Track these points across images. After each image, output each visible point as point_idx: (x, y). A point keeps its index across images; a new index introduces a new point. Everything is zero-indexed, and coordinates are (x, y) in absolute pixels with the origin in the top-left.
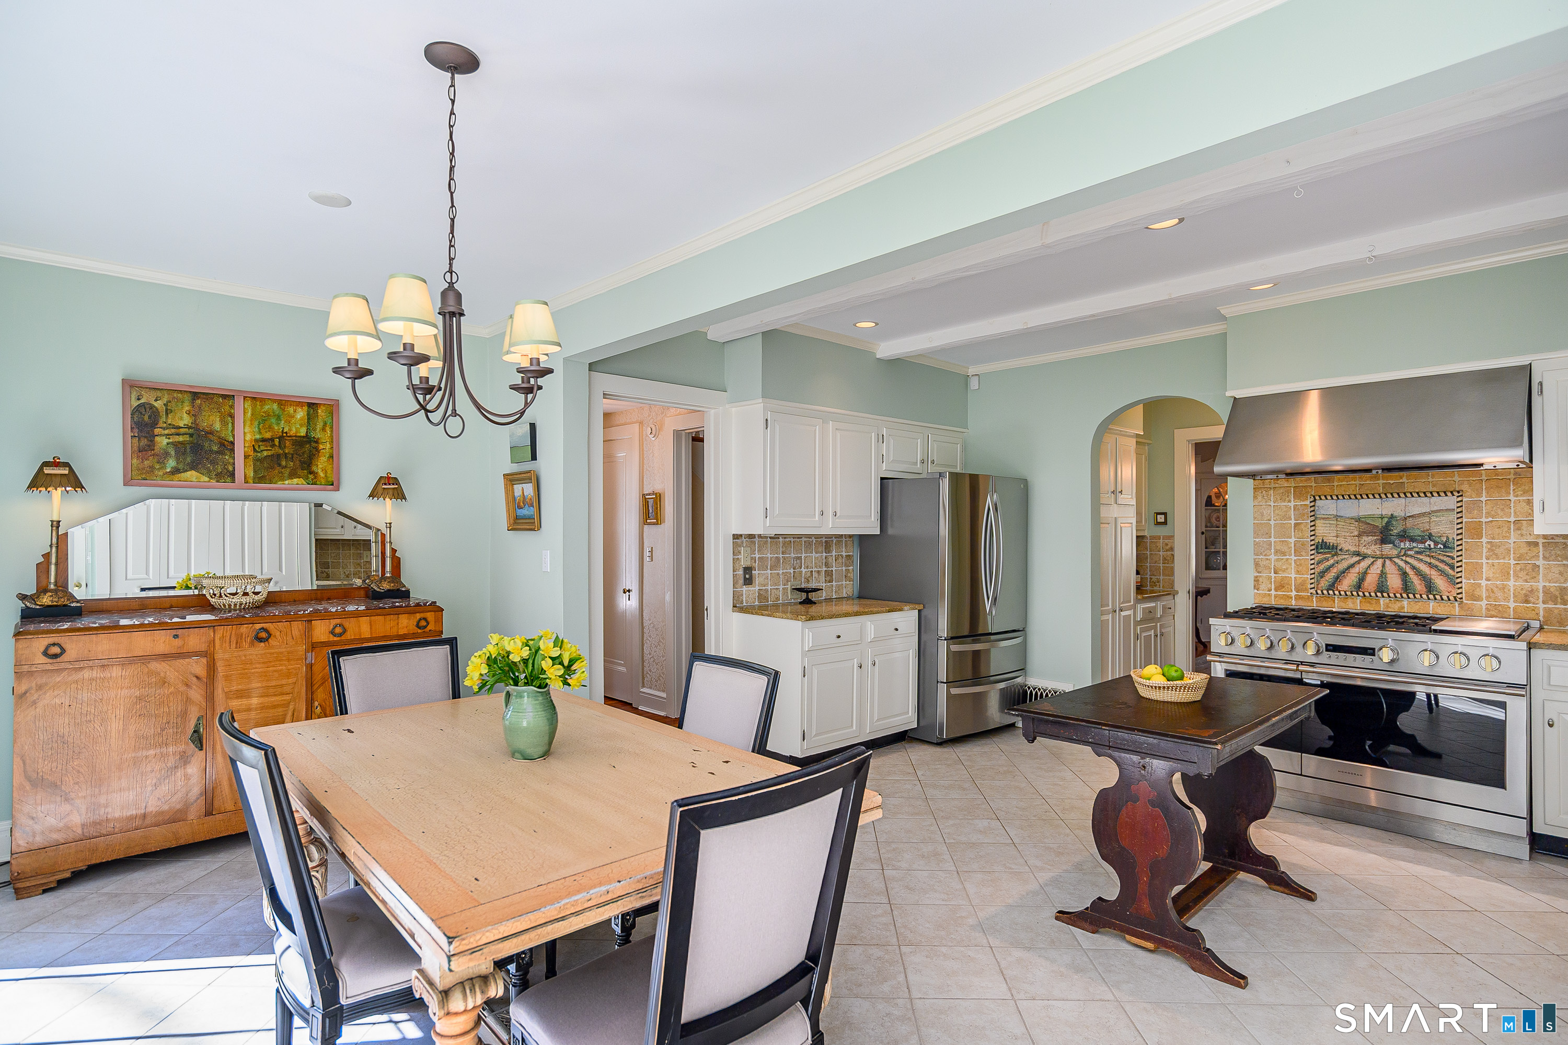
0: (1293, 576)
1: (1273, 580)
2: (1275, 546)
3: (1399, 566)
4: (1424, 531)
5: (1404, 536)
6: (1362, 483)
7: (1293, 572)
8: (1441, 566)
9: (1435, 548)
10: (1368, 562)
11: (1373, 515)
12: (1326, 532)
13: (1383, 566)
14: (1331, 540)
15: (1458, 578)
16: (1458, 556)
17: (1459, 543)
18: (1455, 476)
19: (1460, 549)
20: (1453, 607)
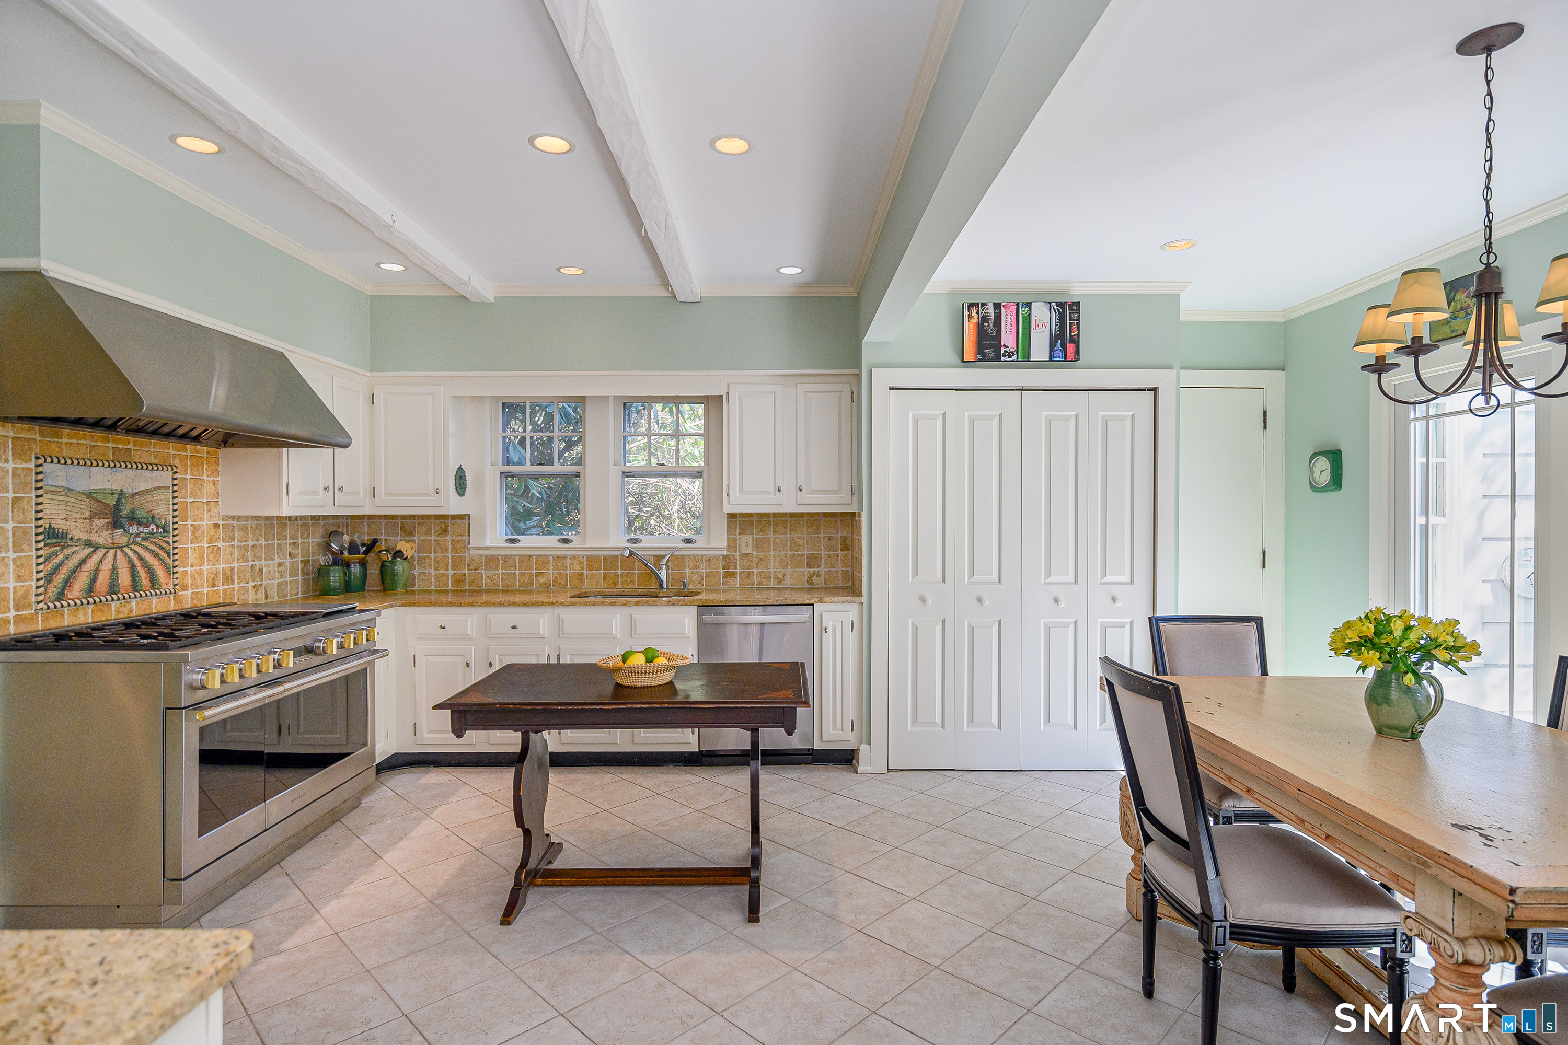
0: (11, 585)
3: (129, 557)
4: (148, 512)
5: (133, 518)
6: (95, 444)
7: (11, 579)
8: (162, 554)
9: (157, 533)
10: (100, 553)
11: (104, 489)
12: (54, 513)
13: (115, 559)
14: (60, 525)
15: (174, 567)
16: (174, 542)
17: (176, 526)
18: (171, 448)
19: (176, 532)
20: (170, 601)
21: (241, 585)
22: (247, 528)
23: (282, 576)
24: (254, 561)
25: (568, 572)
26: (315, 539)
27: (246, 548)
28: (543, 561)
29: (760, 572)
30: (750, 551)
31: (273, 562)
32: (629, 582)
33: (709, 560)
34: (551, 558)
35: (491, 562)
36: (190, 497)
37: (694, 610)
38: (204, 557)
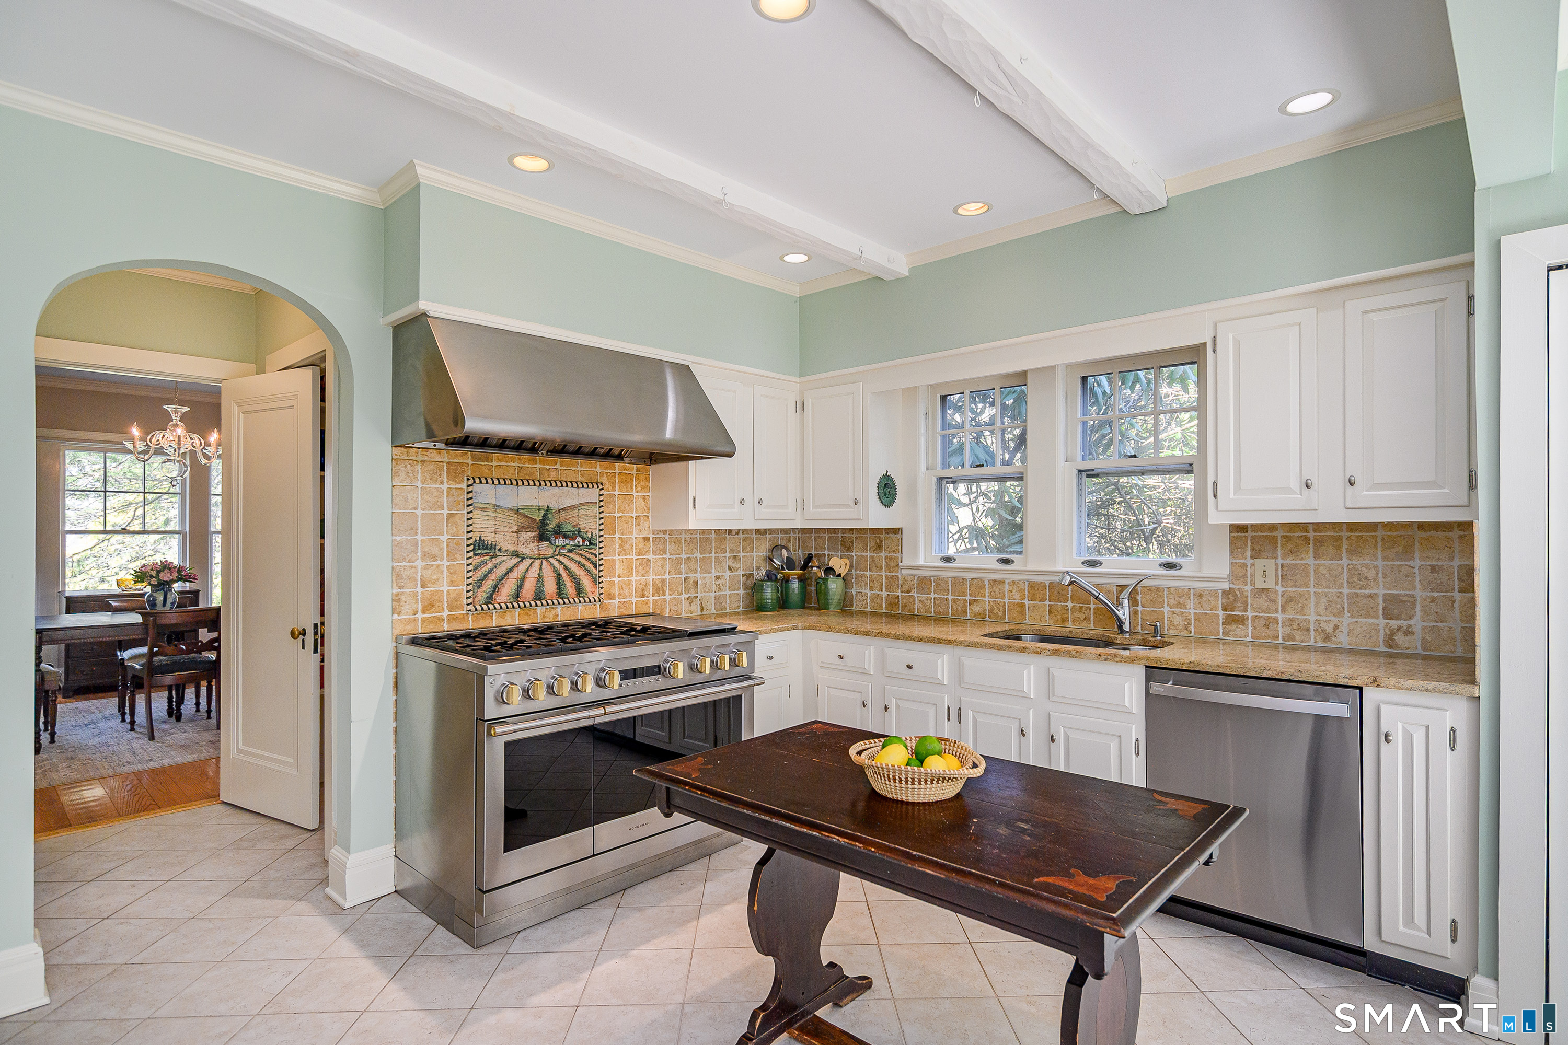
0: (445, 588)
1: (419, 597)
2: (422, 547)
3: (554, 567)
4: (574, 526)
5: (559, 532)
6: (521, 465)
7: (445, 583)
8: (588, 565)
9: (583, 545)
10: (527, 562)
11: (532, 506)
12: (485, 528)
13: (541, 568)
14: (489, 538)
15: (600, 577)
16: (600, 554)
17: (602, 539)
18: (598, 467)
19: (601, 545)
20: (596, 609)
21: (673, 596)
22: (680, 542)
23: (720, 589)
24: (687, 574)
25: (1006, 601)
26: (760, 551)
27: (679, 561)
28: (978, 585)
29: (1290, 620)
30: (1270, 584)
31: (710, 575)
32: (1082, 619)
33: (1201, 595)
34: (986, 582)
35: (923, 583)
36: (618, 512)
37: (1139, 672)
38: (632, 569)
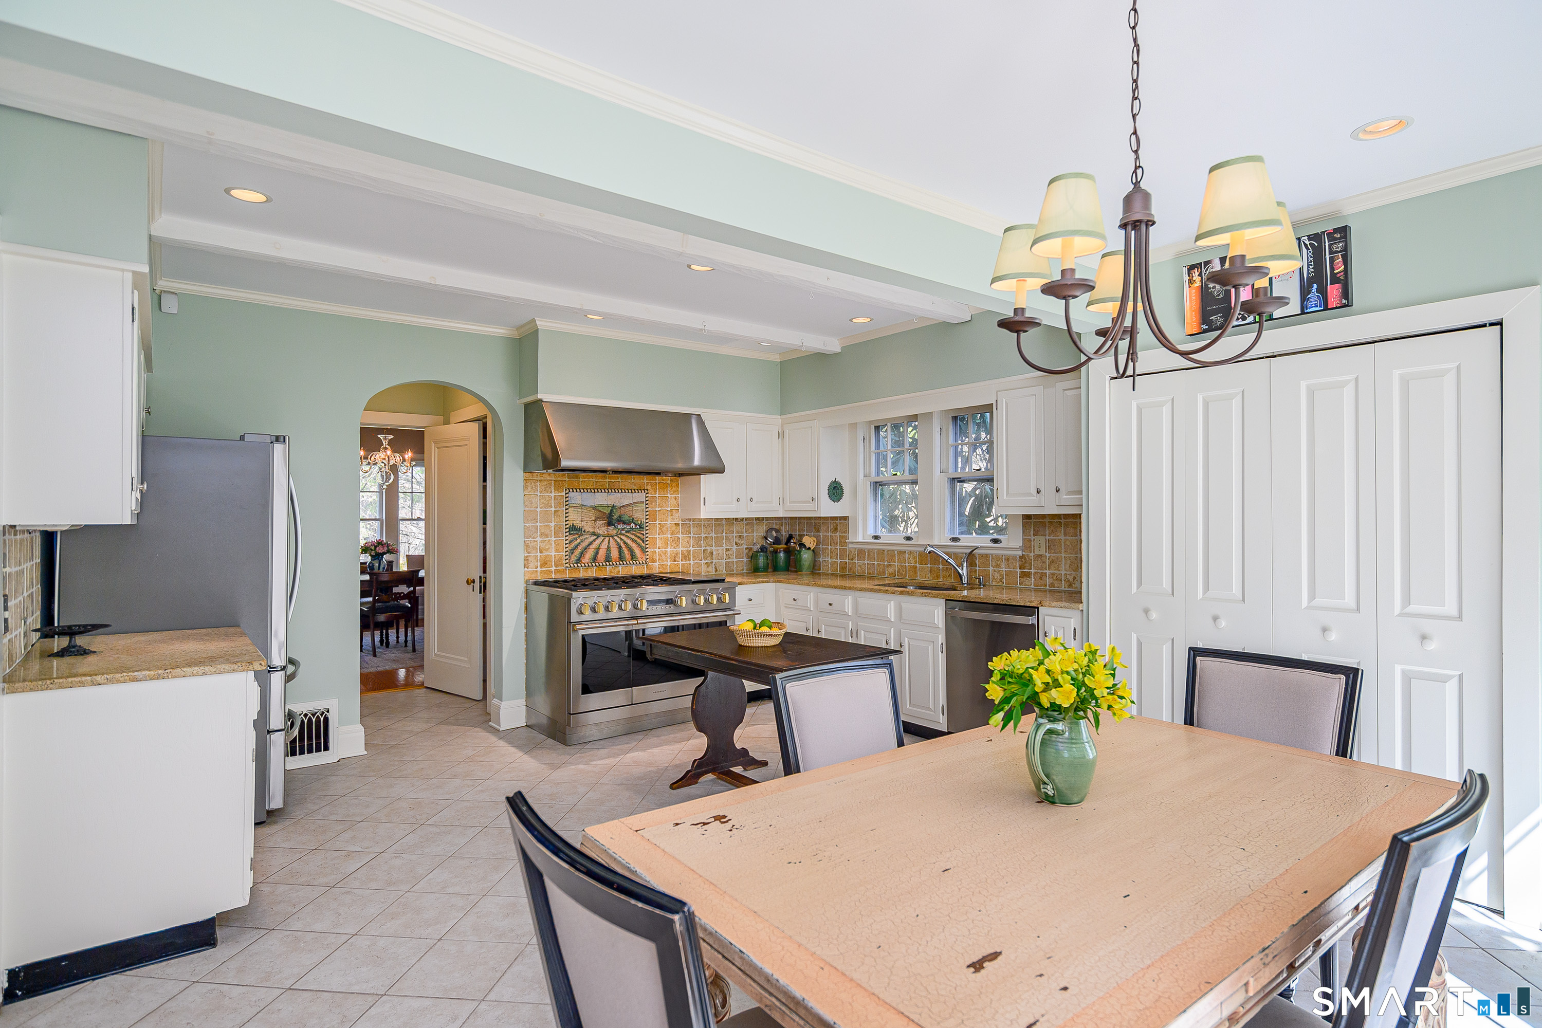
0: (553, 554)
1: (539, 559)
2: (540, 530)
3: (617, 542)
4: (630, 517)
5: (620, 520)
6: (597, 480)
7: (553, 551)
8: (638, 540)
9: (635, 528)
10: (601, 539)
11: (603, 505)
12: (575, 518)
13: (609, 542)
14: (578, 524)
15: (646, 548)
16: (646, 534)
17: (647, 524)
18: (645, 479)
19: (647, 528)
20: (644, 568)
21: (696, 562)
22: (700, 526)
23: (729, 558)
24: (706, 547)
25: (907, 565)
26: (759, 531)
27: (700, 539)
28: (891, 554)
29: (1053, 574)
30: (1042, 552)
31: (722, 548)
32: (948, 576)
33: (1008, 560)
34: (896, 552)
35: (861, 553)
36: (658, 508)
37: (943, 602)
38: (668, 544)
